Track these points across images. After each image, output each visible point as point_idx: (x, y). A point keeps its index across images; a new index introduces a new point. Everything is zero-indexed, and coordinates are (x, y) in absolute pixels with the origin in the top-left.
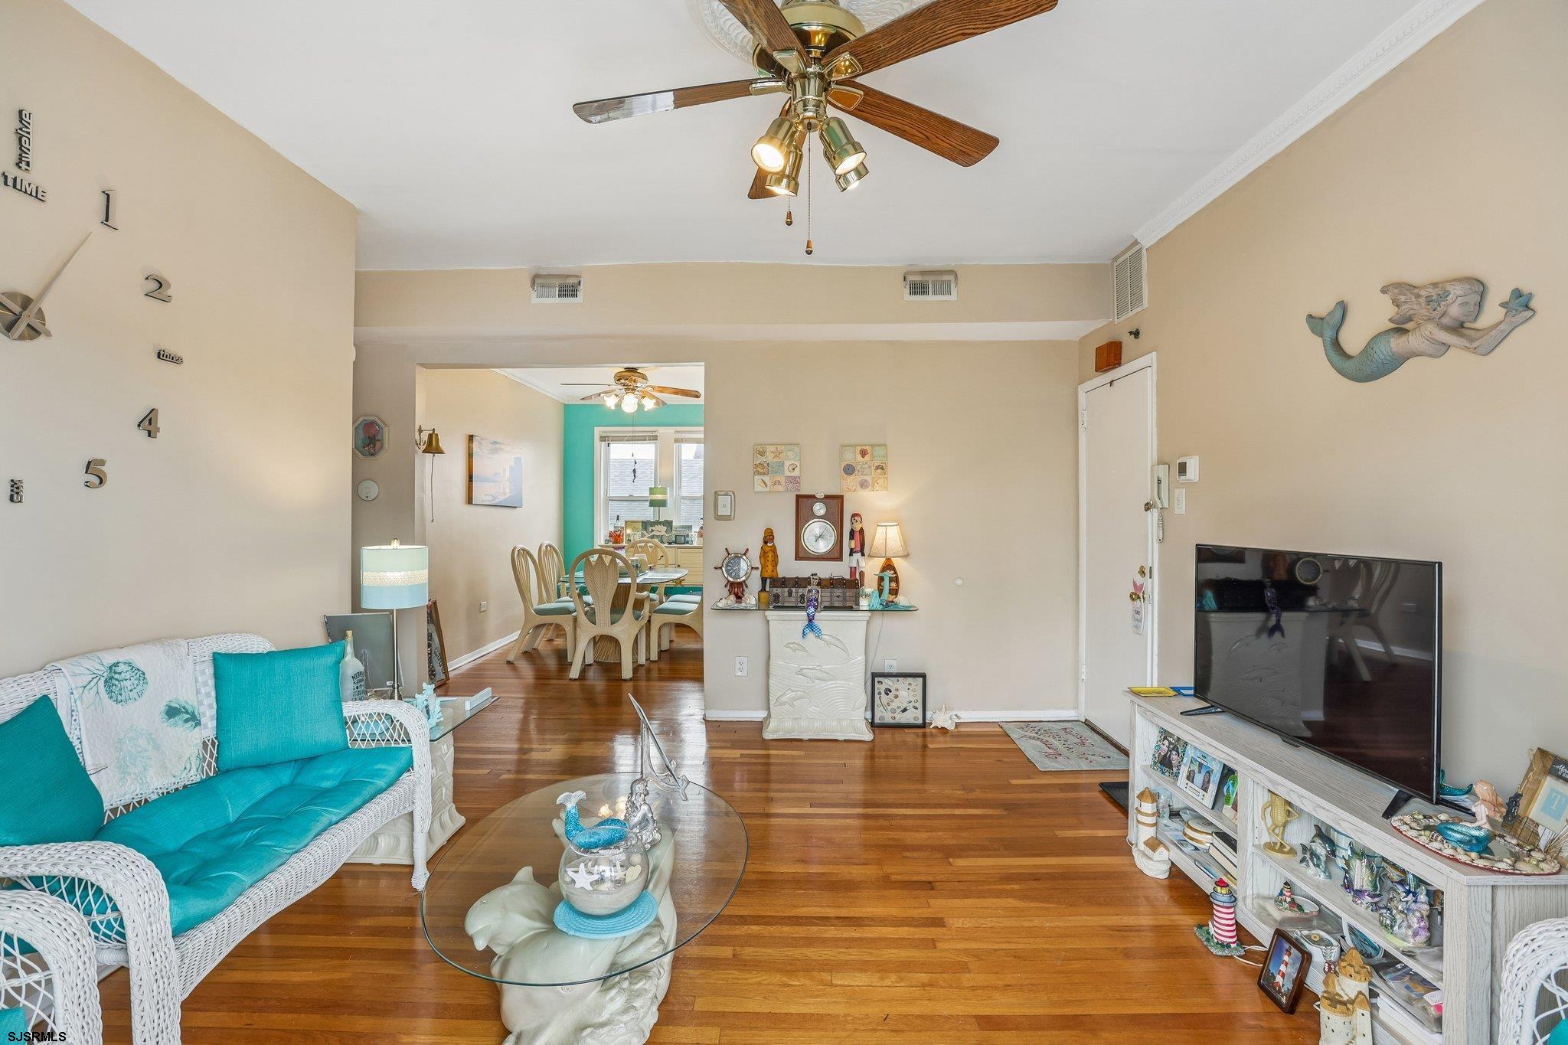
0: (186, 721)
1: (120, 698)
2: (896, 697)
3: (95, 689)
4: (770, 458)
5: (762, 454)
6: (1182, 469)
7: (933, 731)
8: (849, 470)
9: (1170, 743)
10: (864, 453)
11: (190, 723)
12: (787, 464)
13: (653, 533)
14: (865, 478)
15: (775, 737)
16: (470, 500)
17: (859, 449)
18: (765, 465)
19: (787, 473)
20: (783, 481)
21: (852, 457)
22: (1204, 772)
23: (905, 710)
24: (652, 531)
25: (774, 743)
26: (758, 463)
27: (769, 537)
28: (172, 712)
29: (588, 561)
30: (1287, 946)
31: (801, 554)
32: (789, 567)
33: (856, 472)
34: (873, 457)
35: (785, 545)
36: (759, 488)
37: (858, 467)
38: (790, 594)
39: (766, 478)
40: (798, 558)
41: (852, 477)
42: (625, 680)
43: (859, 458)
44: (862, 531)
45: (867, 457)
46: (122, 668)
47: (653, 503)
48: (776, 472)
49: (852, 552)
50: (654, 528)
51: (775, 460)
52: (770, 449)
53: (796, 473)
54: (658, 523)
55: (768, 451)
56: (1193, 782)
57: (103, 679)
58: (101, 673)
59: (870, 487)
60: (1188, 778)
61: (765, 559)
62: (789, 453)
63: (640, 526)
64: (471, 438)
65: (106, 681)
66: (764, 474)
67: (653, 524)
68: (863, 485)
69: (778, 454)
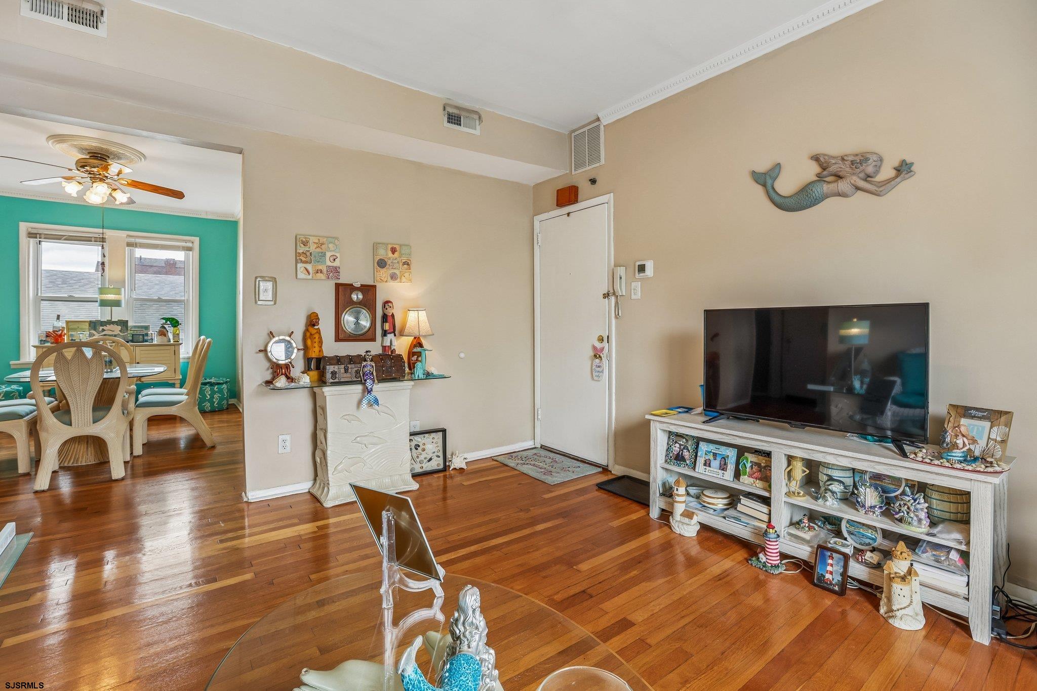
2: (424, 450)
4: (312, 248)
5: (305, 243)
6: (642, 268)
7: (452, 472)
8: (382, 264)
9: (680, 445)
10: (393, 251)
12: (328, 254)
13: (104, 333)
14: (395, 271)
15: (337, 503)
17: (390, 246)
18: (308, 254)
19: (329, 263)
20: (325, 270)
21: (382, 253)
22: (719, 459)
23: (431, 459)
24: (103, 330)
26: (301, 251)
27: (312, 321)
29: (61, 356)
30: (829, 553)
31: (341, 336)
32: (331, 347)
33: (388, 266)
34: (401, 255)
35: (327, 328)
36: (301, 275)
37: (389, 262)
38: (346, 371)
39: (309, 267)
40: (338, 339)
41: (385, 270)
42: (116, 480)
43: (390, 254)
44: (393, 315)
45: (396, 254)
47: (104, 303)
48: (318, 262)
49: (385, 333)
50: (105, 328)
51: (318, 250)
52: (313, 240)
53: (337, 264)
54: (110, 322)
55: (311, 242)
56: (710, 466)
59: (399, 280)
60: (705, 465)
61: (312, 342)
62: (331, 246)
63: (87, 326)
66: (306, 262)
67: (103, 324)
68: (393, 277)
69: (320, 245)
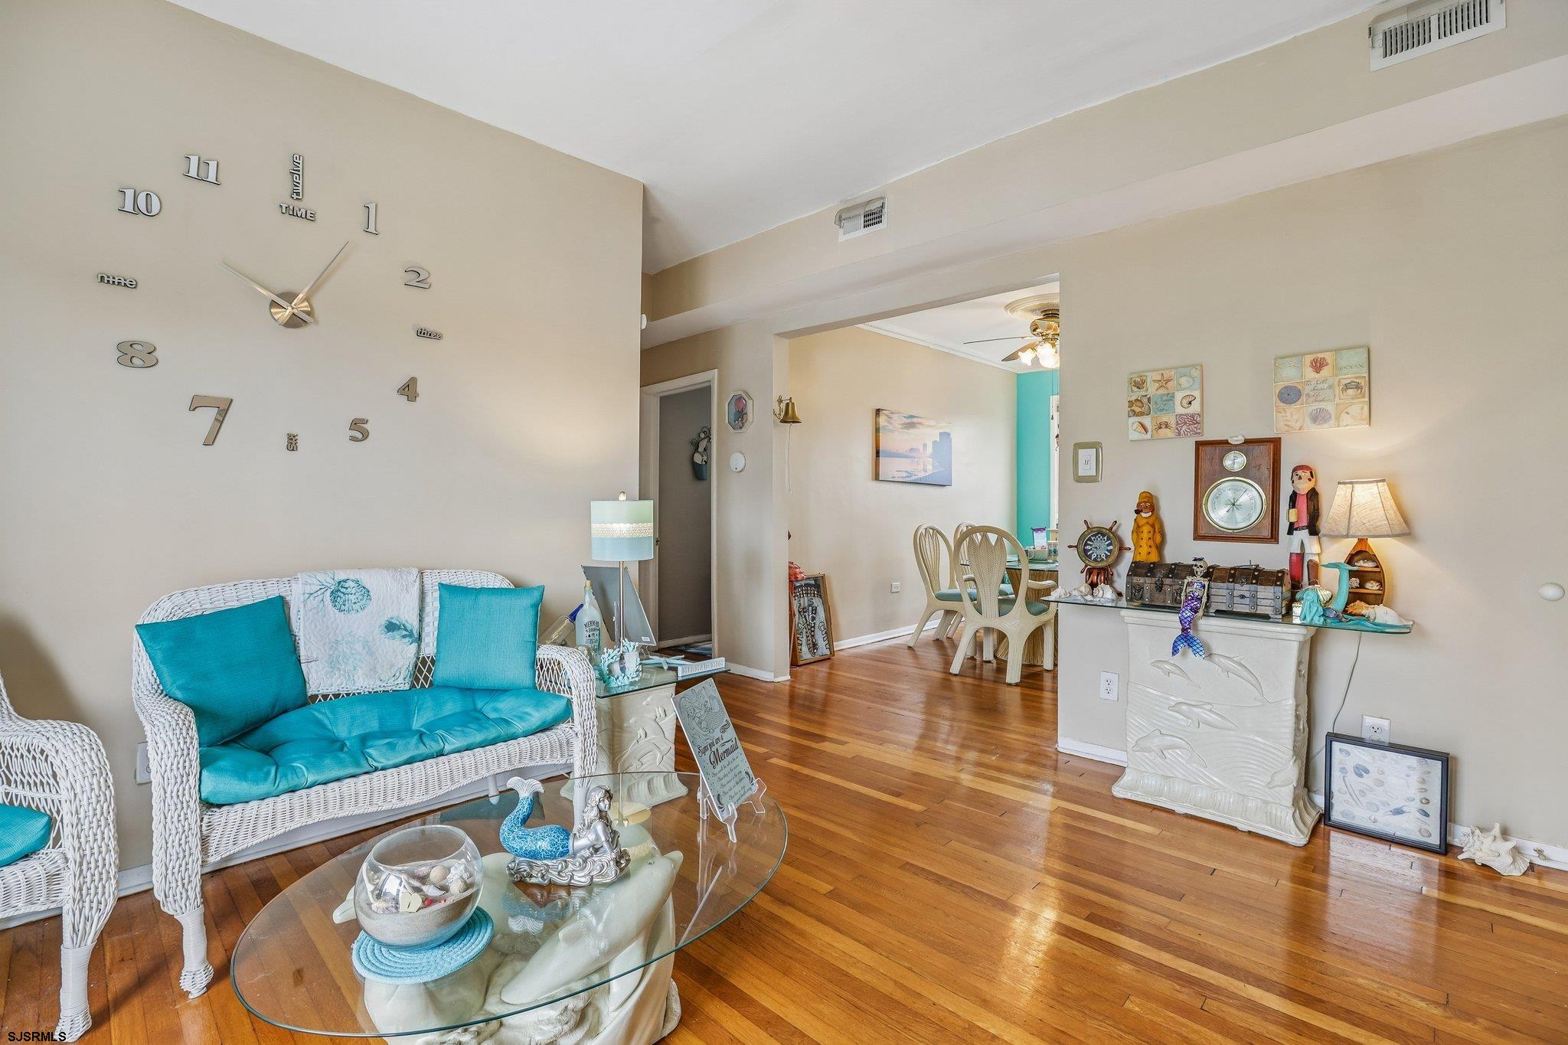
0: (404, 637)
1: (343, 607)
2: (1380, 783)
3: (321, 596)
4: (1152, 389)
5: (1139, 385)
7: (1466, 866)
8: (1290, 395)
10: (1318, 365)
11: (407, 639)
12: (1179, 396)
14: (1323, 405)
15: (1129, 796)
16: (877, 477)
17: (1308, 359)
18: (1145, 400)
19: (1180, 410)
20: (1172, 421)
21: (1289, 375)
23: (1398, 812)
25: (1129, 806)
26: (1133, 398)
27: (1148, 504)
28: (391, 627)
29: (972, 541)
31: (1203, 532)
32: (1181, 548)
33: (1304, 398)
34: (1338, 369)
35: (1177, 517)
36: (1134, 435)
37: (1307, 389)
38: (1160, 588)
39: (1147, 421)
40: (1198, 537)
41: (1297, 405)
42: (1010, 685)
43: (1310, 373)
44: (1313, 494)
45: (1325, 372)
46: (350, 584)
48: (1162, 410)
49: (1292, 529)
51: (1162, 391)
52: (1151, 377)
53: (1195, 408)
55: (1149, 380)
57: (329, 591)
58: (329, 585)
59: (1332, 422)
61: (1138, 536)
62: (1183, 381)
64: (878, 411)
65: (332, 592)
66: (1142, 414)
68: (1318, 417)
69: (1164, 382)
